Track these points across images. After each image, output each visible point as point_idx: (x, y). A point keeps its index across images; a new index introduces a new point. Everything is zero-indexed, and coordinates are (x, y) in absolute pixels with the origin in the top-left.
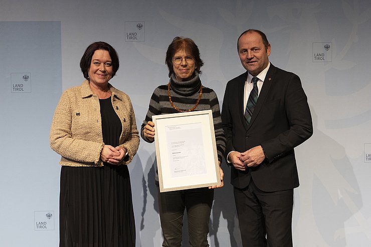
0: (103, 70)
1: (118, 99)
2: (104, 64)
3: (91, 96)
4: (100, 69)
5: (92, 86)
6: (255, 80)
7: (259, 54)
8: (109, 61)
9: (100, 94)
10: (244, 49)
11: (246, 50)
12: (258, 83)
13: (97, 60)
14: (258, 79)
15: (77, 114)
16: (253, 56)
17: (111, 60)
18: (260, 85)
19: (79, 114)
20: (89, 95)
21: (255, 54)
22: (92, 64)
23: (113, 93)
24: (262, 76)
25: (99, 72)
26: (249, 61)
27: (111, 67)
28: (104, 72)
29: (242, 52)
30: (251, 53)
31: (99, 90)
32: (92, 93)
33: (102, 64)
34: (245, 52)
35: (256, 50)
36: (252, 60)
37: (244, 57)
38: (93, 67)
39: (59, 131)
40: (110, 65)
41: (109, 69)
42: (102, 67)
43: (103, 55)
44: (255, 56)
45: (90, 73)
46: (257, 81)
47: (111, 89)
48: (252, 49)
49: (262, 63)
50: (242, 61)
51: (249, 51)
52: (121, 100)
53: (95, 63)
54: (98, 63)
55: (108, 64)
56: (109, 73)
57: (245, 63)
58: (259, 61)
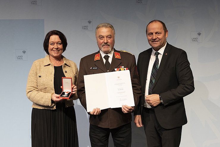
0: (56, 47)
1: (68, 66)
2: (57, 44)
3: (49, 65)
4: (55, 48)
5: (51, 59)
6: (157, 54)
7: (160, 36)
8: (59, 42)
9: (56, 63)
10: (151, 33)
11: (152, 34)
13: (52, 42)
15: (39, 76)
16: (156, 38)
17: (61, 41)
18: (160, 57)
19: (41, 76)
20: (48, 64)
21: (158, 36)
23: (65, 62)
24: (162, 51)
25: (54, 49)
26: (154, 40)
27: (62, 45)
28: (57, 49)
29: (149, 35)
30: (155, 36)
31: (56, 61)
32: (50, 63)
33: (56, 44)
34: (151, 34)
35: (158, 34)
36: (156, 40)
37: (150, 38)
38: (50, 47)
39: (30, 88)
40: (61, 44)
41: (60, 46)
42: (55, 46)
43: (55, 39)
44: (157, 38)
45: (49, 51)
47: (63, 59)
48: (156, 33)
49: (162, 42)
50: (149, 41)
51: (154, 34)
52: (70, 67)
53: (51, 44)
54: (53, 44)
55: (59, 44)
56: (61, 49)
57: (150, 42)
58: (161, 41)
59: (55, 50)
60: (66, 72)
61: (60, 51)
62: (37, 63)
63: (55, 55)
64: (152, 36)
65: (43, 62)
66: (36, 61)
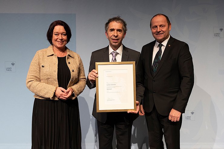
0: (61, 38)
1: (71, 57)
2: (62, 34)
3: (53, 55)
4: (59, 38)
5: (54, 49)
7: (164, 29)
8: (64, 33)
9: (60, 54)
10: (155, 26)
11: (156, 27)
12: (162, 47)
13: (57, 32)
14: (162, 45)
15: (42, 66)
16: (160, 30)
17: (65, 32)
18: (163, 49)
19: (44, 66)
20: (51, 54)
21: (162, 29)
22: (54, 35)
23: (68, 53)
24: (165, 43)
25: (58, 40)
26: (158, 33)
27: (66, 36)
28: (62, 40)
29: (153, 28)
30: (159, 28)
31: (59, 52)
32: (53, 53)
33: (60, 35)
34: (155, 28)
35: (162, 26)
36: (160, 33)
37: (154, 31)
38: (55, 37)
39: (32, 77)
40: (65, 35)
41: (65, 37)
42: (60, 37)
43: (60, 29)
44: (162, 30)
45: (53, 41)
46: (161, 46)
47: (67, 50)
48: (160, 26)
49: (166, 35)
50: (153, 33)
51: (158, 27)
52: (73, 58)
53: (55, 34)
54: (57, 34)
55: (64, 34)
56: (65, 41)
57: (155, 35)
58: (165, 33)
59: (60, 40)
60: (69, 63)
61: (65, 42)
62: (40, 52)
63: (59, 46)
64: (156, 29)
65: (46, 52)
66: (39, 51)
